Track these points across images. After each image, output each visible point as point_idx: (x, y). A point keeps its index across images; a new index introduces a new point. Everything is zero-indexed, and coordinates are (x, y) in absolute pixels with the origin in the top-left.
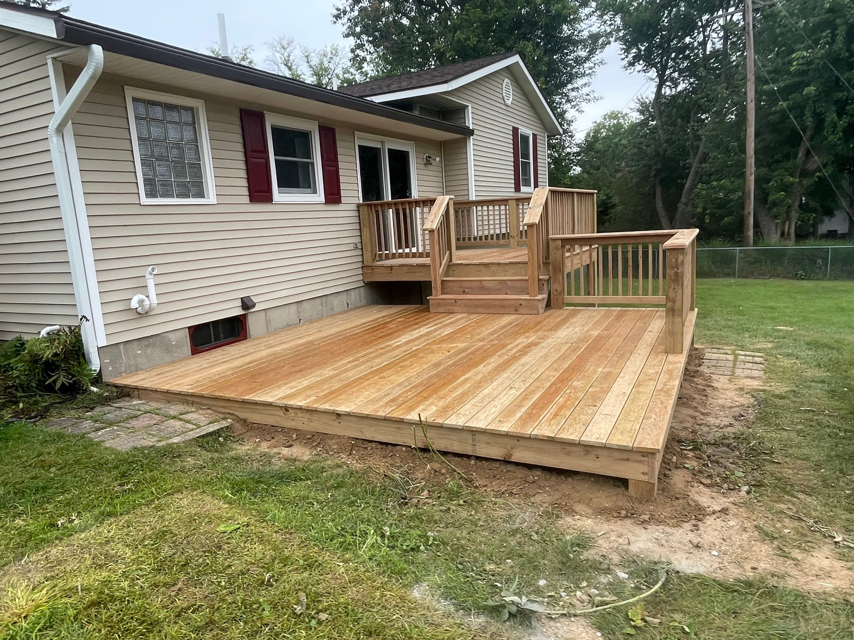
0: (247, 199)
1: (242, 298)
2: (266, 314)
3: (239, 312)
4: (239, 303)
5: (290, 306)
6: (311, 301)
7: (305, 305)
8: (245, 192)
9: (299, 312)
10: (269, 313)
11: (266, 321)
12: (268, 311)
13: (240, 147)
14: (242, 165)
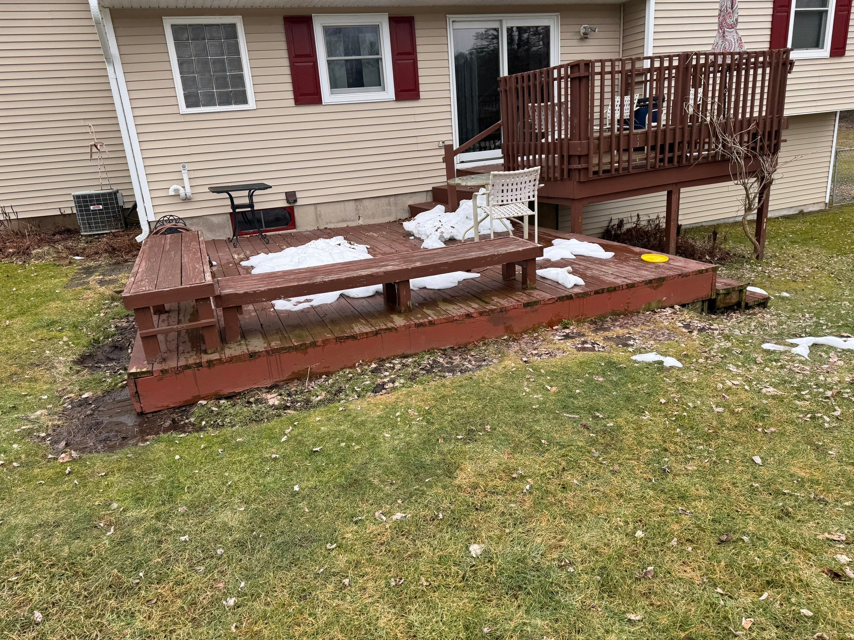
0: (292, 102)
1: (286, 193)
2: (316, 208)
3: (284, 204)
4: (284, 197)
5: (346, 203)
6: (373, 201)
7: (366, 203)
8: (291, 95)
9: (357, 210)
10: (319, 208)
11: (316, 215)
12: (318, 206)
13: (285, 54)
14: (287, 71)
